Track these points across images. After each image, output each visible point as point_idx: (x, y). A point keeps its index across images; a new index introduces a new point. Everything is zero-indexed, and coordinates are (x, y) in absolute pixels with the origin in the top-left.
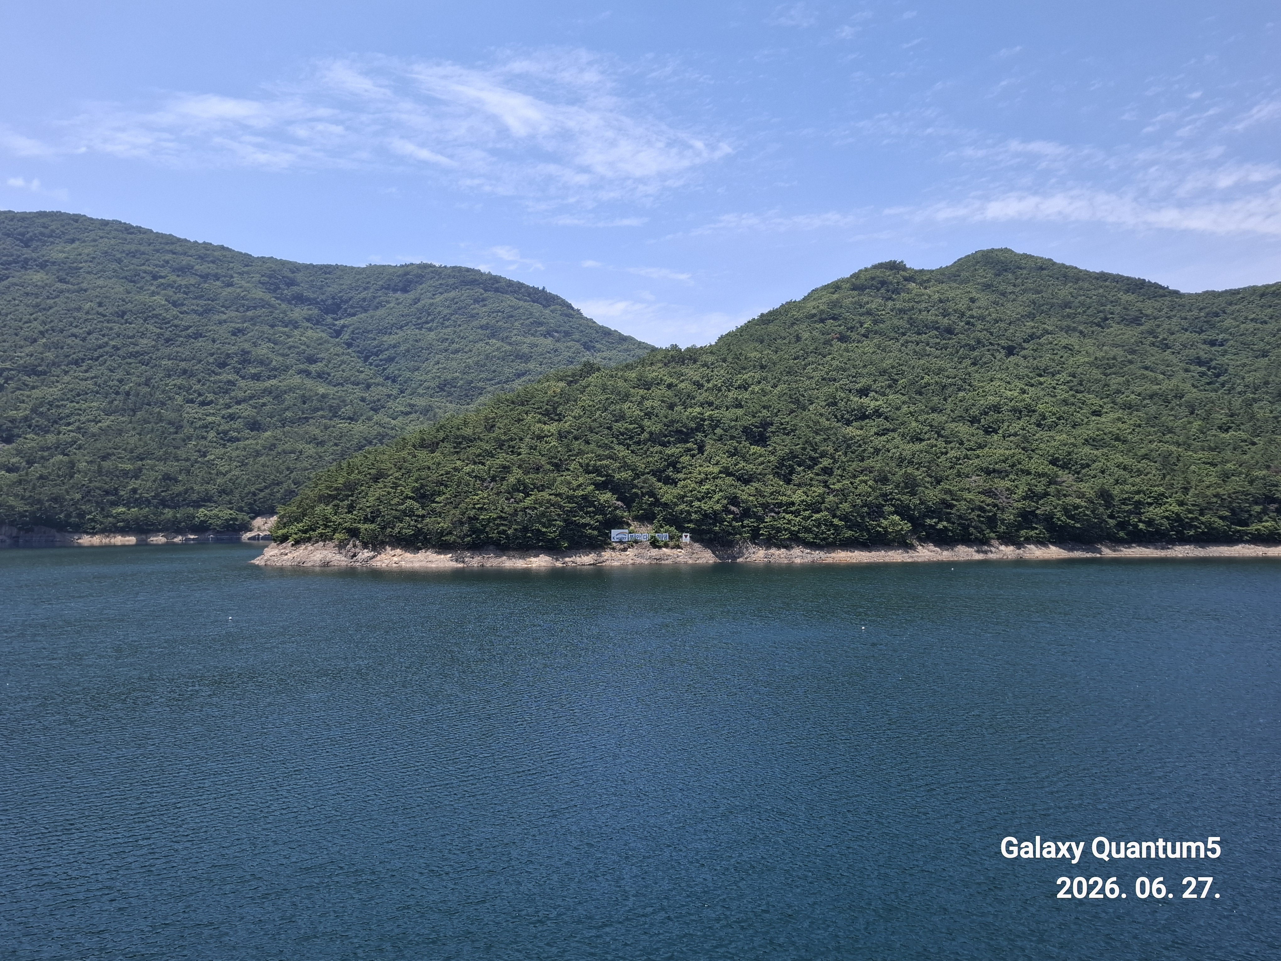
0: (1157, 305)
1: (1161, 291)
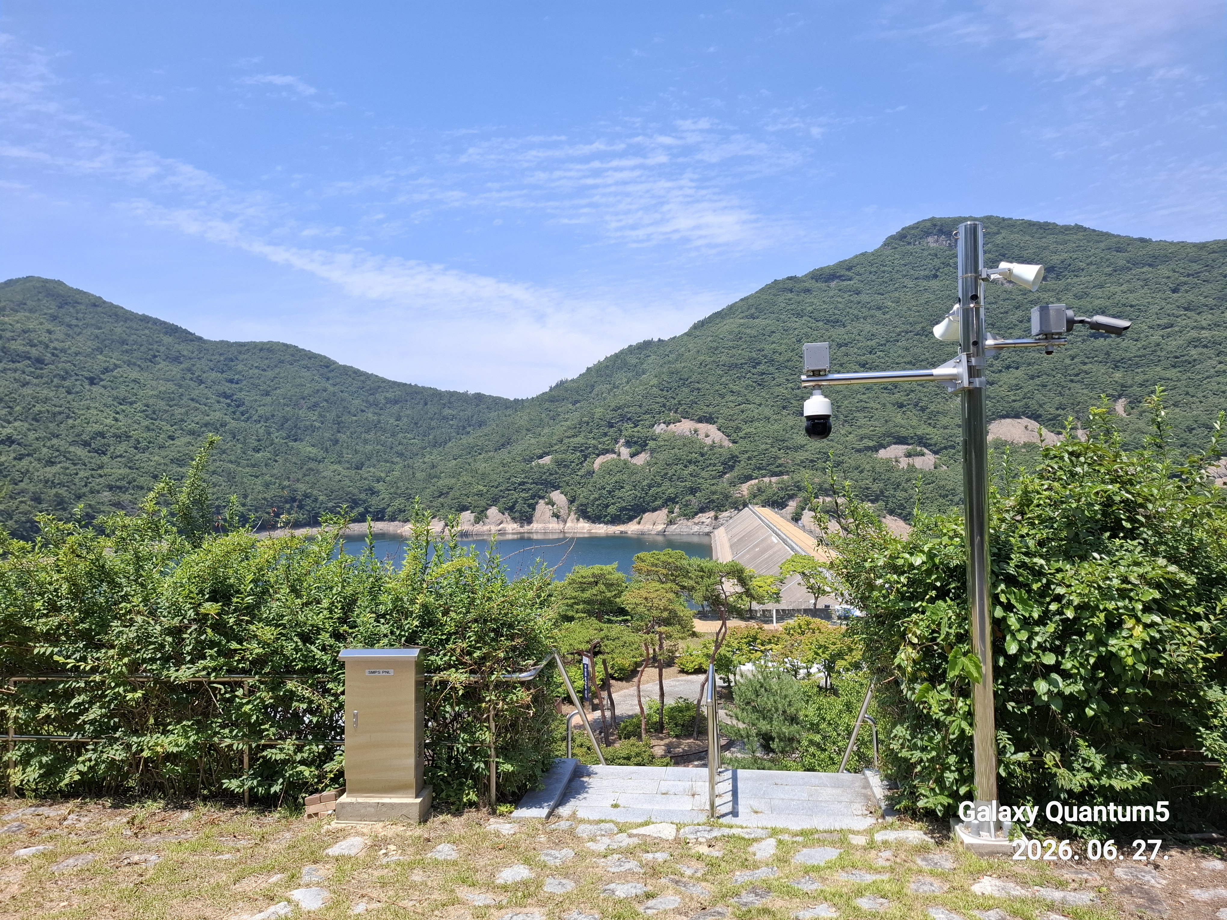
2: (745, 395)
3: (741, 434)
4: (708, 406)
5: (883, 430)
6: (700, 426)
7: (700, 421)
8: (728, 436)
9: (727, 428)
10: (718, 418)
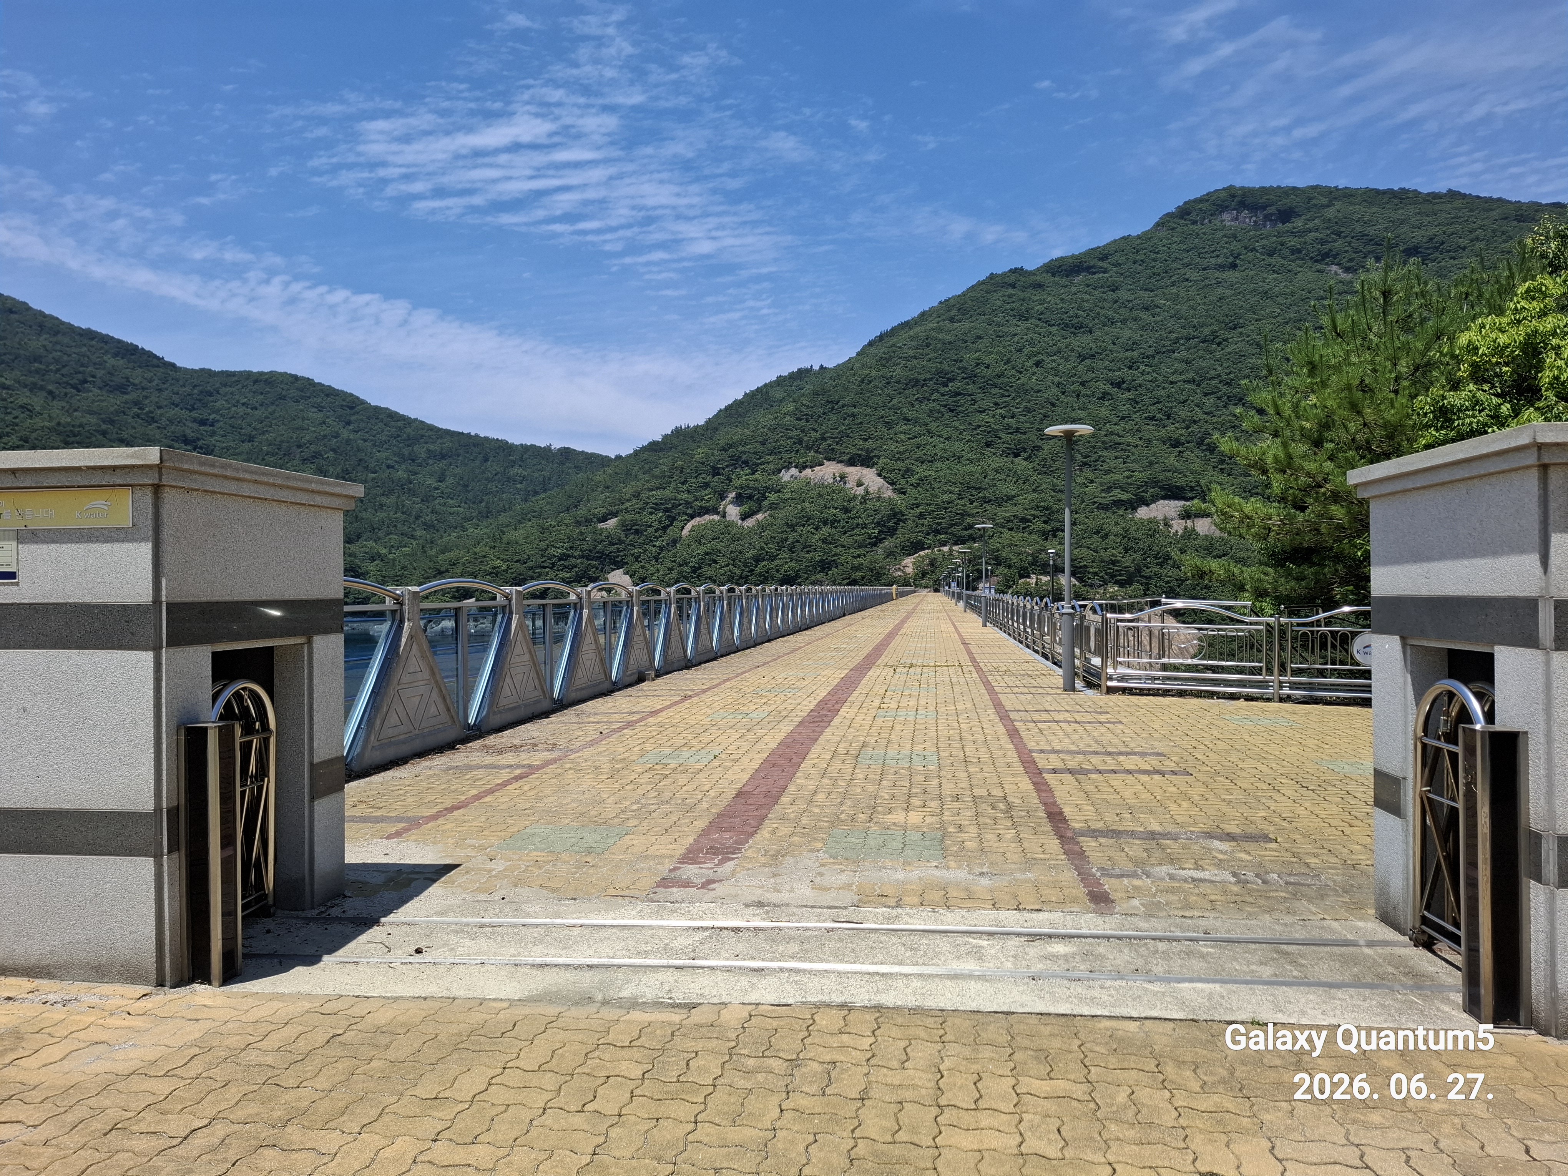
0: (149, 375)
1: (155, 361)
2: (926, 424)
3: (913, 480)
4: (866, 440)
5: (1145, 475)
6: (851, 469)
7: (851, 463)
8: (892, 484)
9: (891, 471)
10: (879, 457)
